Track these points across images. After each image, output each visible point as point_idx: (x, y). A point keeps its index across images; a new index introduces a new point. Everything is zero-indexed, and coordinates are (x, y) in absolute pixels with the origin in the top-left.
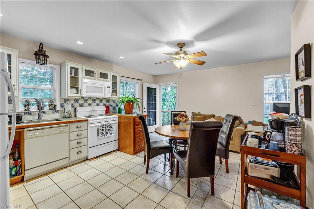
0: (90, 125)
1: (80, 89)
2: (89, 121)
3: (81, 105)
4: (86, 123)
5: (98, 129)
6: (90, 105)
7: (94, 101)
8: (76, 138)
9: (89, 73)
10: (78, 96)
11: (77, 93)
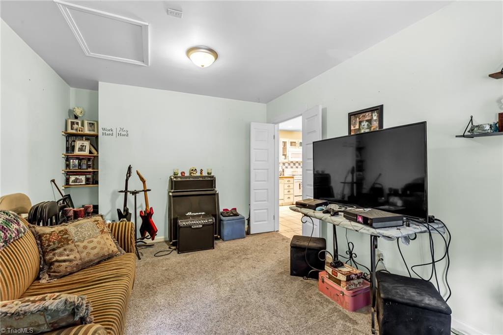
0: (295, 181)
1: (287, 155)
2: (295, 178)
3: (287, 168)
4: (292, 179)
5: (300, 184)
6: (292, 167)
7: (294, 164)
8: (288, 188)
9: (292, 144)
10: (286, 160)
11: (285, 159)
